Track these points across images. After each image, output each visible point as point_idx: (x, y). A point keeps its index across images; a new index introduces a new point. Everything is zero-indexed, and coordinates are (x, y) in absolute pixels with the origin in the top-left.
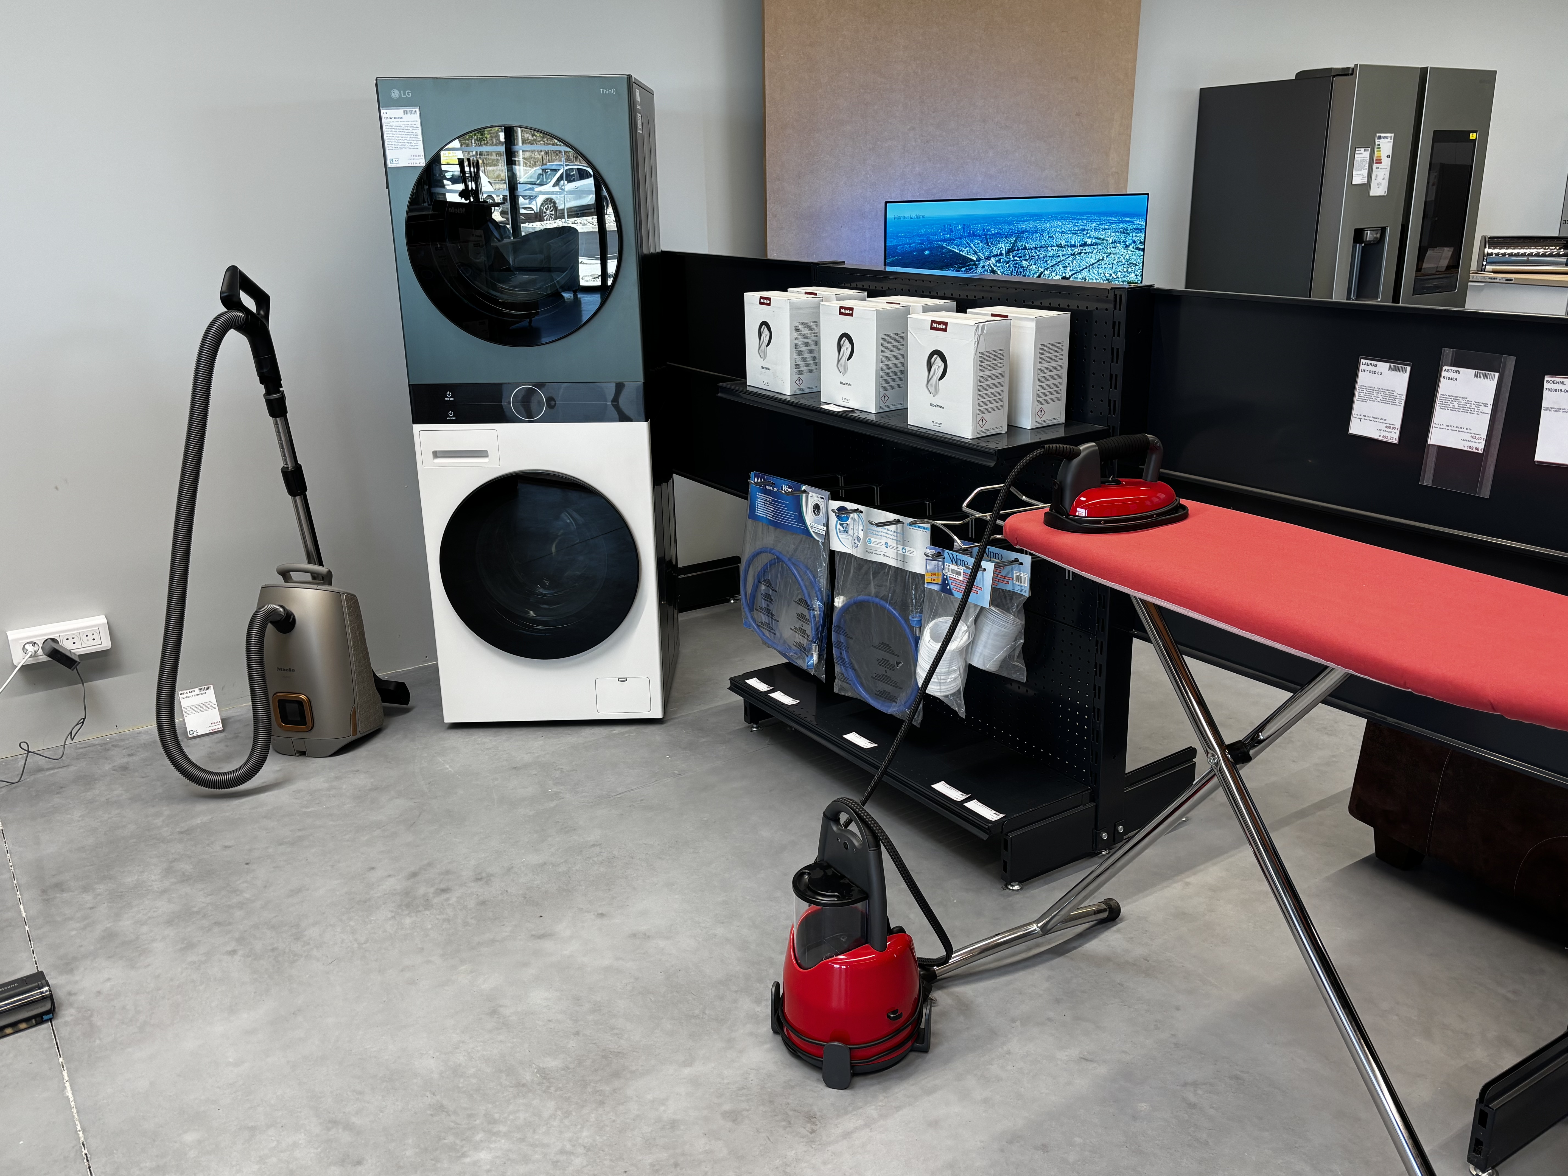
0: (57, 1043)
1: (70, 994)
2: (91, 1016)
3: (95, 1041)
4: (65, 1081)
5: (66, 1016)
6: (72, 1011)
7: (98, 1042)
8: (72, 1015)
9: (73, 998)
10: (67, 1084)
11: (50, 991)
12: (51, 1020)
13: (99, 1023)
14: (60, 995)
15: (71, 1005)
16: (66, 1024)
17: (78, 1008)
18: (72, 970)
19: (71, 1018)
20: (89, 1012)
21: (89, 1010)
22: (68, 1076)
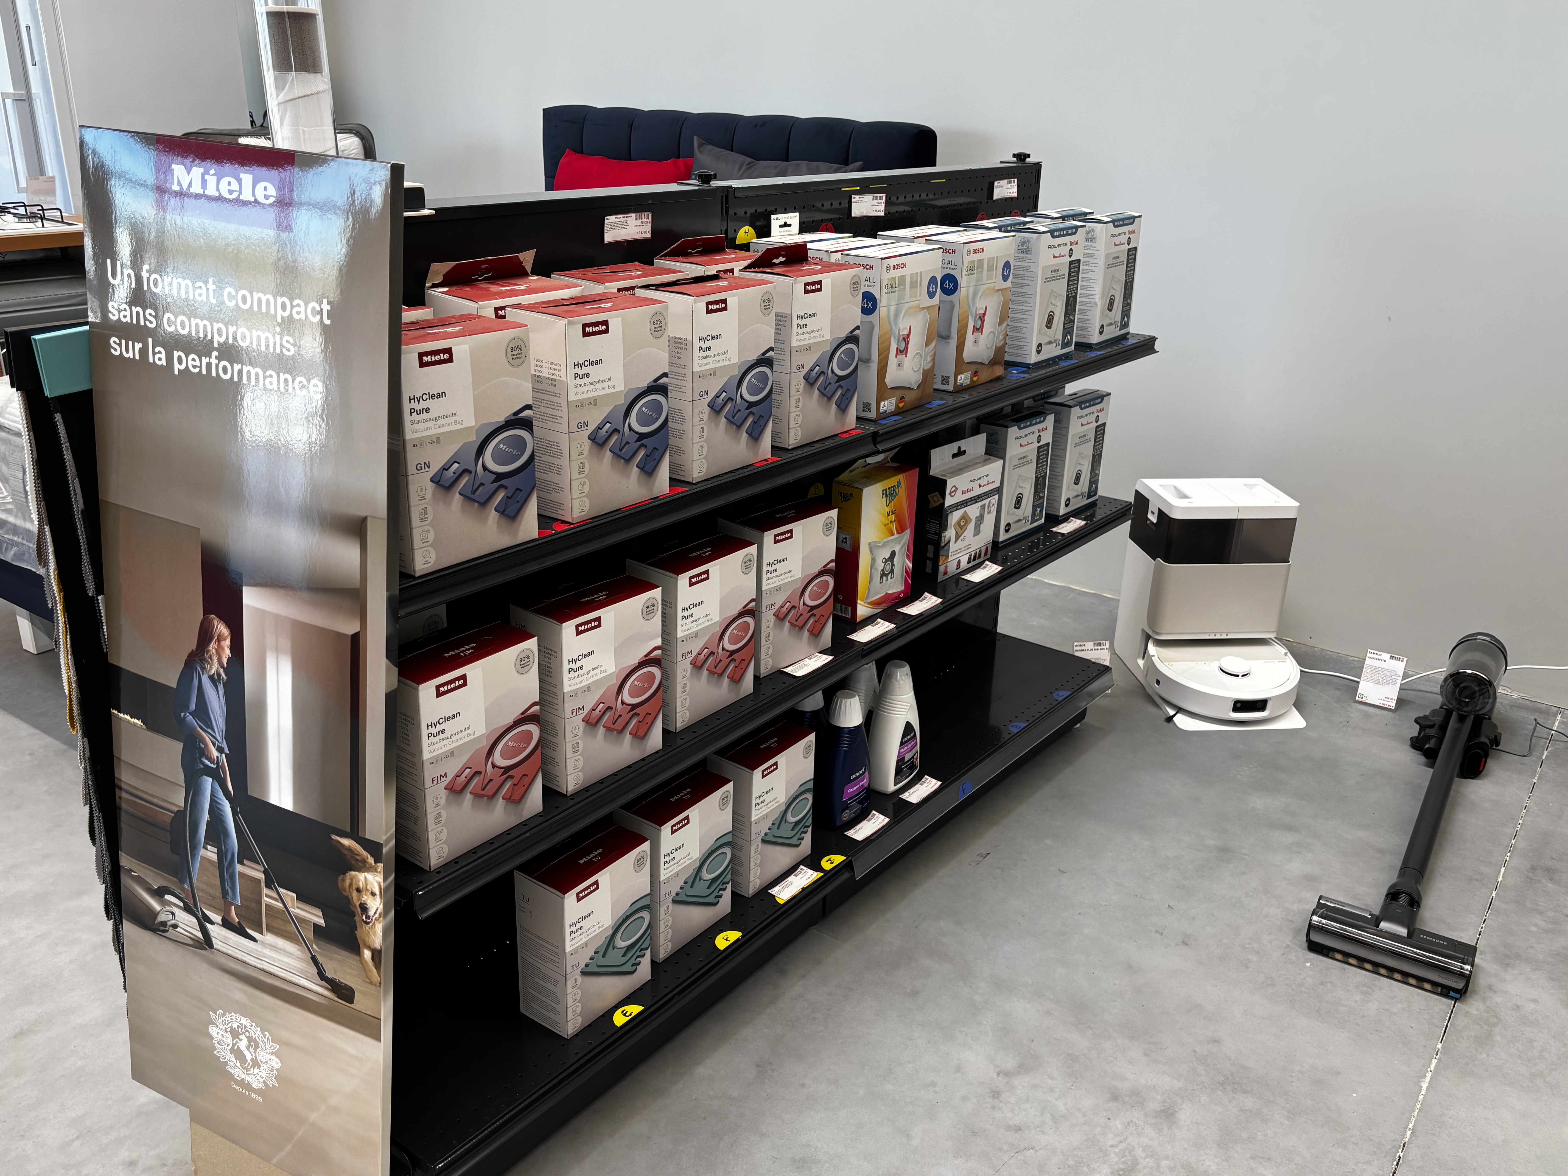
0: (1447, 1026)
1: (1490, 987)
2: (1495, 1025)
3: (1481, 1053)
4: (1429, 1069)
5: (1472, 1007)
6: (1481, 1006)
7: (1484, 1056)
8: (1477, 1010)
9: (1490, 994)
10: (1429, 1075)
11: (1471, 971)
12: (1456, 1000)
13: (1498, 1038)
14: (1481, 981)
15: (1484, 999)
16: (1467, 1014)
17: (1488, 1007)
18: (1508, 965)
19: (1475, 1012)
20: (1495, 1020)
21: (1497, 1018)
22: (1435, 1067)
